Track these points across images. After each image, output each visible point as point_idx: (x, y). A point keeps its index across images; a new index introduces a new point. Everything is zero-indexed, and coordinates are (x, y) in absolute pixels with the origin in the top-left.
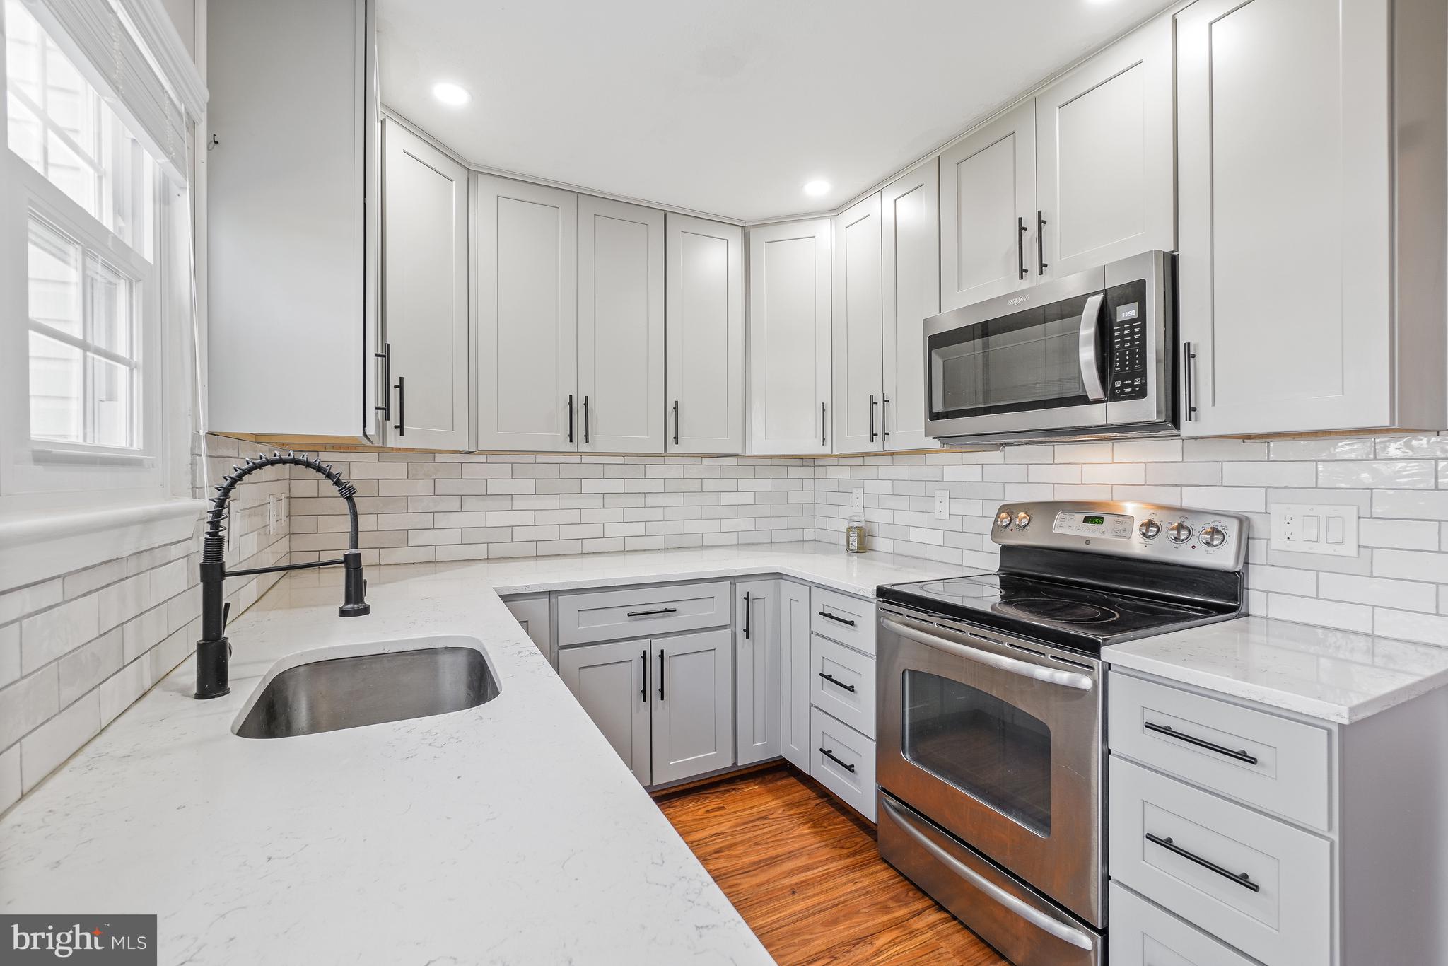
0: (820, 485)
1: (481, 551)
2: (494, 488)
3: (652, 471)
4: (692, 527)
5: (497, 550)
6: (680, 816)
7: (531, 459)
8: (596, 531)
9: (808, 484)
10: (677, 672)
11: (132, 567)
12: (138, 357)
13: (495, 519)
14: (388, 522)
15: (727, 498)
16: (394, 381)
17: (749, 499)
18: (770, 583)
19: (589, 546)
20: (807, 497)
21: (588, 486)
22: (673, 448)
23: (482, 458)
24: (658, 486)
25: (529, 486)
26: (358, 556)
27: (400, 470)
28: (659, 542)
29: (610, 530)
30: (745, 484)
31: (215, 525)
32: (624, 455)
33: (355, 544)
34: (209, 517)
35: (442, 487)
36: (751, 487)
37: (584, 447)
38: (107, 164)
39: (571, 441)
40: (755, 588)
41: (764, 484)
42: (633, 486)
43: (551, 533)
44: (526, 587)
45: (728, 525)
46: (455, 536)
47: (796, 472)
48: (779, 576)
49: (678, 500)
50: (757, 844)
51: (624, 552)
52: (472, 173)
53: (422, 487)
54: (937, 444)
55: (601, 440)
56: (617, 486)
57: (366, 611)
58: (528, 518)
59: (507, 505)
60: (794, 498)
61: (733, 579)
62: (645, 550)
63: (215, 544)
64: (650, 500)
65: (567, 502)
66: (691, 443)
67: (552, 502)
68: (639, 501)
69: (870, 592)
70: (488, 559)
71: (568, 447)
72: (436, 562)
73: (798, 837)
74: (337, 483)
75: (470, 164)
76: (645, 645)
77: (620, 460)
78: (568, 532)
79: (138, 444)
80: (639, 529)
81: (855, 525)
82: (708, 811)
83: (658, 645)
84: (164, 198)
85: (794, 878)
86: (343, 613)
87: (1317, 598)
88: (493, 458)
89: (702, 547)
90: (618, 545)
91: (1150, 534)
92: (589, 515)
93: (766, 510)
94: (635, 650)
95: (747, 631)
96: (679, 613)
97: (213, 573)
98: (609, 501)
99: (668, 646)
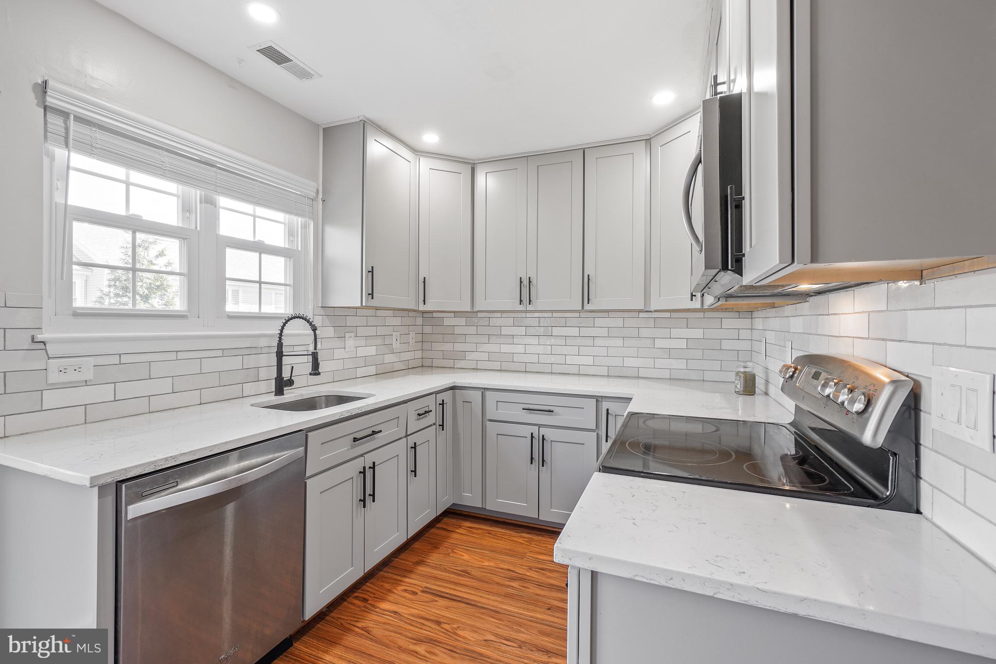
1: (497, 365)
2: (505, 331)
3: (599, 322)
4: (628, 362)
5: (505, 366)
8: (561, 359)
9: (745, 334)
12: (291, 283)
13: (505, 348)
14: (459, 347)
15: (659, 343)
16: (421, 280)
17: (683, 344)
19: (556, 369)
21: (556, 331)
22: (588, 307)
23: (499, 315)
24: (604, 332)
25: (522, 330)
26: (316, 353)
27: (462, 321)
28: (604, 371)
29: (569, 360)
30: (675, 332)
31: (280, 338)
33: (315, 349)
34: (279, 335)
35: (481, 330)
36: (679, 337)
39: (521, 304)
40: (615, 407)
41: (698, 333)
42: (585, 332)
43: (534, 359)
45: (659, 363)
46: (485, 356)
47: (729, 323)
49: (619, 342)
52: (472, 165)
53: (473, 330)
55: (540, 303)
56: (575, 331)
57: (319, 374)
59: (510, 341)
60: (726, 345)
61: (599, 398)
62: (593, 375)
63: (280, 345)
64: (598, 342)
65: (543, 340)
67: (535, 340)
68: (590, 342)
75: (474, 160)
76: (534, 429)
78: (543, 359)
80: (589, 360)
81: (742, 370)
86: (312, 374)
88: (504, 315)
89: (638, 377)
92: (557, 349)
93: (698, 354)
94: (526, 431)
95: (607, 436)
96: (558, 414)
97: (280, 355)
98: (569, 341)
99: (548, 433)
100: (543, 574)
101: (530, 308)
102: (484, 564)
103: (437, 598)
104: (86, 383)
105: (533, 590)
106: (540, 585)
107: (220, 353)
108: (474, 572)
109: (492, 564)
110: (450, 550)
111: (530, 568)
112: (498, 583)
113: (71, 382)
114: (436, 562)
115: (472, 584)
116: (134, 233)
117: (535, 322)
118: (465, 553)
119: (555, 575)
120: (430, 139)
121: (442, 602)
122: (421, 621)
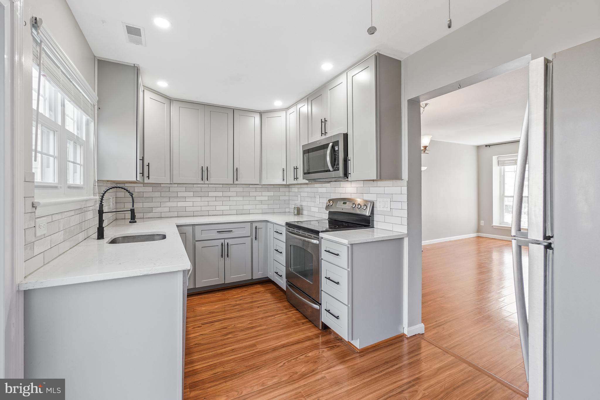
0: (291, 194)
1: (175, 214)
2: (180, 194)
3: (232, 189)
4: (246, 207)
5: (180, 214)
7: (192, 186)
8: (214, 208)
9: (287, 194)
10: (233, 250)
12: (82, 163)
13: (180, 204)
14: (146, 205)
15: (258, 198)
16: (146, 163)
17: (266, 198)
18: (264, 223)
19: (211, 213)
20: (286, 198)
21: (211, 194)
22: (236, 182)
23: (176, 185)
24: (235, 194)
25: (191, 194)
26: (134, 209)
27: (150, 189)
28: (235, 212)
29: (218, 208)
30: (264, 194)
31: (101, 202)
32: (223, 184)
33: (133, 206)
34: (100, 200)
35: (163, 194)
36: (265, 195)
37: (206, 182)
38: (76, 119)
39: (202, 180)
40: (258, 225)
41: (271, 194)
42: (226, 194)
43: (199, 209)
44: (185, 223)
45: (258, 207)
46: (167, 209)
47: (282, 189)
48: (267, 221)
49: (241, 198)
51: (223, 215)
52: (170, 100)
53: (157, 194)
54: (307, 182)
55: (212, 180)
56: (220, 194)
57: (136, 222)
58: (191, 204)
59: (184, 200)
60: (282, 198)
61: (252, 222)
62: (230, 214)
63: (101, 206)
64: (231, 199)
65: (203, 199)
66: (241, 180)
67: (199, 199)
68: (228, 199)
69: (284, 224)
70: (178, 217)
71: (202, 182)
72: (161, 217)
74: (129, 192)
75: (170, 97)
76: (223, 241)
77: (221, 186)
78: (204, 208)
79: (82, 183)
80: (228, 208)
81: (296, 206)
83: (226, 241)
86: (130, 222)
87: (385, 222)
89: (249, 214)
90: (220, 213)
91: (354, 206)
92: (211, 203)
93: (272, 202)
94: (219, 243)
95: (256, 238)
96: (234, 232)
97: (101, 212)
98: (217, 199)
99: (230, 242)
102: (215, 307)
103: (213, 323)
105: (246, 306)
106: (247, 303)
107: (72, 213)
108: (215, 311)
109: (219, 306)
111: (236, 301)
112: (230, 309)
113: (41, 236)
115: (220, 314)
117: (199, 189)
118: (202, 307)
119: (247, 299)
120: (162, 85)
121: (216, 323)
122: (217, 331)
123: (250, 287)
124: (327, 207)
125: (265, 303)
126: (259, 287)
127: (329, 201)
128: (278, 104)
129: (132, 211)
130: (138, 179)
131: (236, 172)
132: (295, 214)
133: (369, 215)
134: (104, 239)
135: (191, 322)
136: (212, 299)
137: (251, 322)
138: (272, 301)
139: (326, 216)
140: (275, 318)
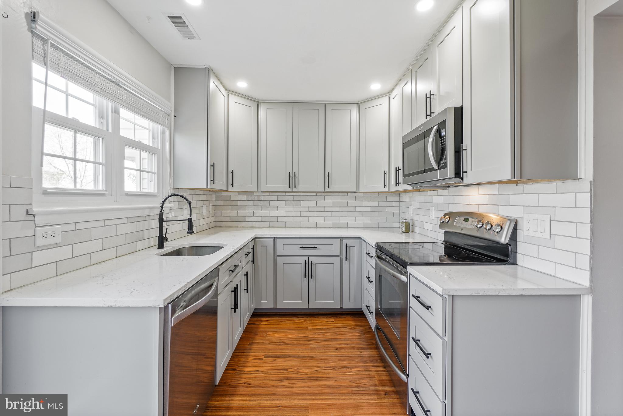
0: (402, 204)
1: (267, 224)
2: (272, 203)
3: (327, 198)
4: (343, 219)
6: (317, 321)
7: (284, 194)
8: (306, 219)
9: (397, 204)
10: (319, 271)
11: (147, 218)
12: (156, 172)
13: (272, 214)
14: (241, 214)
15: (358, 209)
16: (230, 171)
17: (369, 209)
18: (358, 241)
19: (303, 224)
20: (396, 209)
21: (303, 203)
22: (327, 190)
23: (268, 194)
24: (330, 204)
25: (283, 203)
27: (243, 197)
28: (330, 225)
29: (311, 219)
30: (366, 203)
31: (162, 210)
32: (316, 192)
33: (191, 216)
34: (160, 208)
35: (256, 203)
36: (368, 205)
39: (290, 188)
40: (350, 243)
41: (375, 204)
42: (319, 203)
43: (291, 219)
44: (266, 235)
45: (358, 219)
46: (260, 219)
47: (390, 199)
48: (360, 238)
49: (338, 209)
50: (336, 334)
51: (316, 227)
52: (258, 103)
54: (410, 187)
55: (301, 187)
56: (314, 203)
57: (193, 232)
58: (282, 214)
59: (276, 209)
60: (389, 209)
61: (341, 239)
62: (324, 227)
63: (161, 214)
64: (326, 209)
65: (296, 209)
66: (334, 187)
67: (291, 209)
68: (322, 209)
69: (374, 244)
70: (269, 227)
71: (289, 190)
72: (254, 227)
73: (352, 335)
74: (187, 200)
75: (259, 100)
76: (306, 258)
77: (315, 194)
78: (296, 219)
79: (155, 192)
80: (322, 219)
81: (405, 221)
82: (327, 321)
83: (311, 259)
84: (163, 133)
85: (340, 346)
86: (188, 233)
87: (538, 258)
88: (272, 194)
89: (347, 227)
90: (314, 225)
91: (479, 226)
92: (304, 214)
93: (376, 214)
94: (302, 260)
95: (346, 258)
96: (319, 249)
97: (161, 221)
98: (311, 209)
99: (315, 260)
100: (323, 335)
101: (294, 190)
102: (289, 337)
103: (276, 359)
104: (57, 245)
105: (323, 343)
106: (325, 340)
107: (125, 221)
108: (287, 342)
109: (293, 336)
110: (265, 334)
111: (315, 334)
112: (303, 344)
113: (48, 245)
114: (262, 342)
115: (290, 347)
116: (75, 132)
117: (291, 198)
118: (275, 333)
119: (329, 334)
120: (242, 85)
121: (280, 360)
122: (275, 371)
123: (339, 317)
124: (442, 225)
125: (347, 344)
126: (349, 320)
127: (445, 215)
128: (376, 87)
129: (190, 220)
130: (209, 187)
131: (327, 177)
132: (402, 230)
133: (507, 242)
134: (164, 248)
135: (257, 350)
136: (292, 325)
137: (318, 369)
138: (357, 344)
139: (440, 236)
140: (351, 372)
